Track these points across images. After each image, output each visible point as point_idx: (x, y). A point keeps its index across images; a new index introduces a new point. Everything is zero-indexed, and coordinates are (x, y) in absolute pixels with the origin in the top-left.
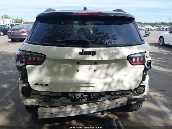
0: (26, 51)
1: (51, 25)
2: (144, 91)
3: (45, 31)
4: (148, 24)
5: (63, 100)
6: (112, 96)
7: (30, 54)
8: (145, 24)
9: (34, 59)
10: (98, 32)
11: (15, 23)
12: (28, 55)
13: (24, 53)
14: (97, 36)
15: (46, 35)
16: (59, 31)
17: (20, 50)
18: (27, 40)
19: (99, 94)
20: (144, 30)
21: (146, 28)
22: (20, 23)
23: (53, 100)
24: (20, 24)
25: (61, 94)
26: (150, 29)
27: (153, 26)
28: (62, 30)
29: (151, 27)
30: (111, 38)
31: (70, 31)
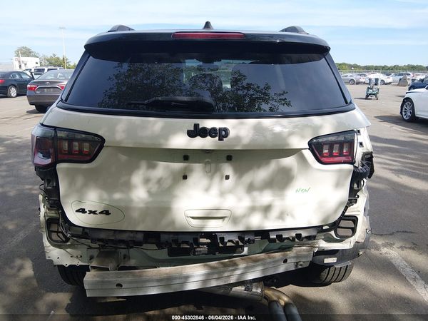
0: (55, 128)
1: (126, 66)
2: (354, 230)
3: (110, 79)
4: (376, 69)
5: (149, 253)
6: (273, 241)
7: (67, 136)
8: (368, 68)
9: (77, 148)
10: (244, 84)
11: (47, 66)
12: (61, 139)
13: (52, 132)
14: (240, 92)
15: (111, 89)
16: (145, 82)
17: (42, 125)
18: (61, 100)
19: (239, 238)
20: (364, 83)
21: (370, 79)
22: (59, 66)
23: (123, 252)
24: (58, 68)
25: (143, 235)
26: (379, 82)
27: (388, 75)
28: (153, 77)
29: (382, 75)
30: (275, 97)
31: (174, 80)
